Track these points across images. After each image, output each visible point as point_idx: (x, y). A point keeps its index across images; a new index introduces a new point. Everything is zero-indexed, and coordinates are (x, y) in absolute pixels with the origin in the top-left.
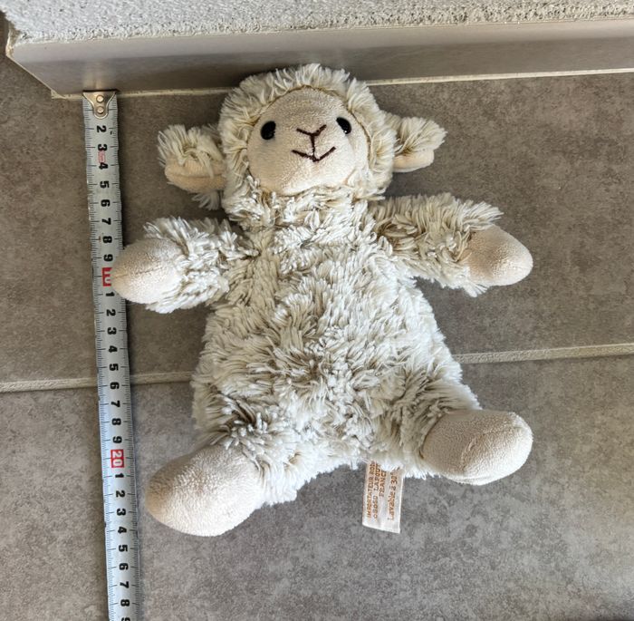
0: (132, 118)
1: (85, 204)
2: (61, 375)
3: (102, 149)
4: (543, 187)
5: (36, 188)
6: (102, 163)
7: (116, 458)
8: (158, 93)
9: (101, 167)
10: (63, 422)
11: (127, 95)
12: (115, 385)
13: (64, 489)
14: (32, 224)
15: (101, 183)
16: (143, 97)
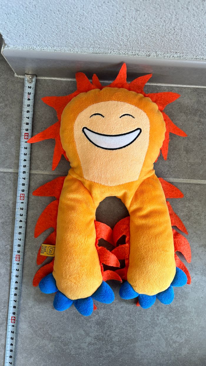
0: (40, 86)
1: (21, 111)
2: (7, 167)
5: (6, 105)
6: (28, 99)
7: (22, 197)
8: (50, 78)
10: (6, 183)
11: (39, 78)
12: (24, 172)
13: (3, 205)
14: (4, 117)
15: (28, 105)
16: (45, 79)
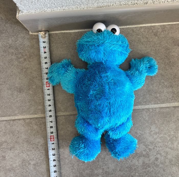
0: (53, 39)
1: (40, 63)
3: (45, 48)
4: (173, 55)
5: (25, 60)
6: (45, 52)
7: (52, 138)
8: (60, 32)
9: (44, 53)
11: (51, 33)
12: (50, 116)
14: (24, 70)
15: (45, 57)
16: (56, 33)
